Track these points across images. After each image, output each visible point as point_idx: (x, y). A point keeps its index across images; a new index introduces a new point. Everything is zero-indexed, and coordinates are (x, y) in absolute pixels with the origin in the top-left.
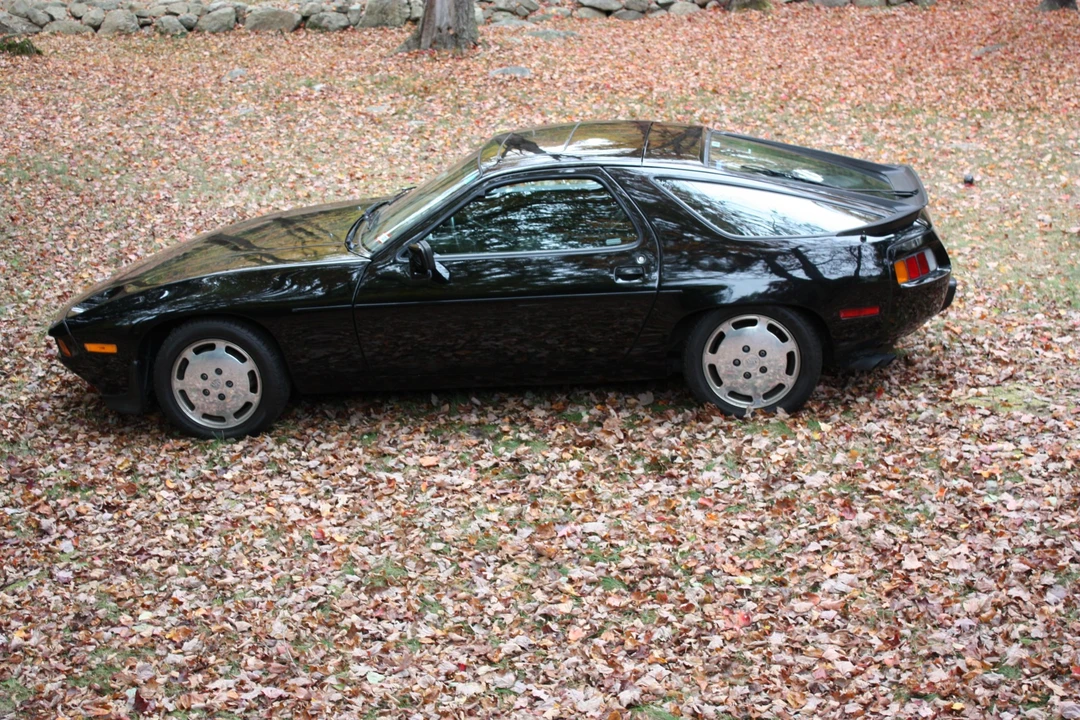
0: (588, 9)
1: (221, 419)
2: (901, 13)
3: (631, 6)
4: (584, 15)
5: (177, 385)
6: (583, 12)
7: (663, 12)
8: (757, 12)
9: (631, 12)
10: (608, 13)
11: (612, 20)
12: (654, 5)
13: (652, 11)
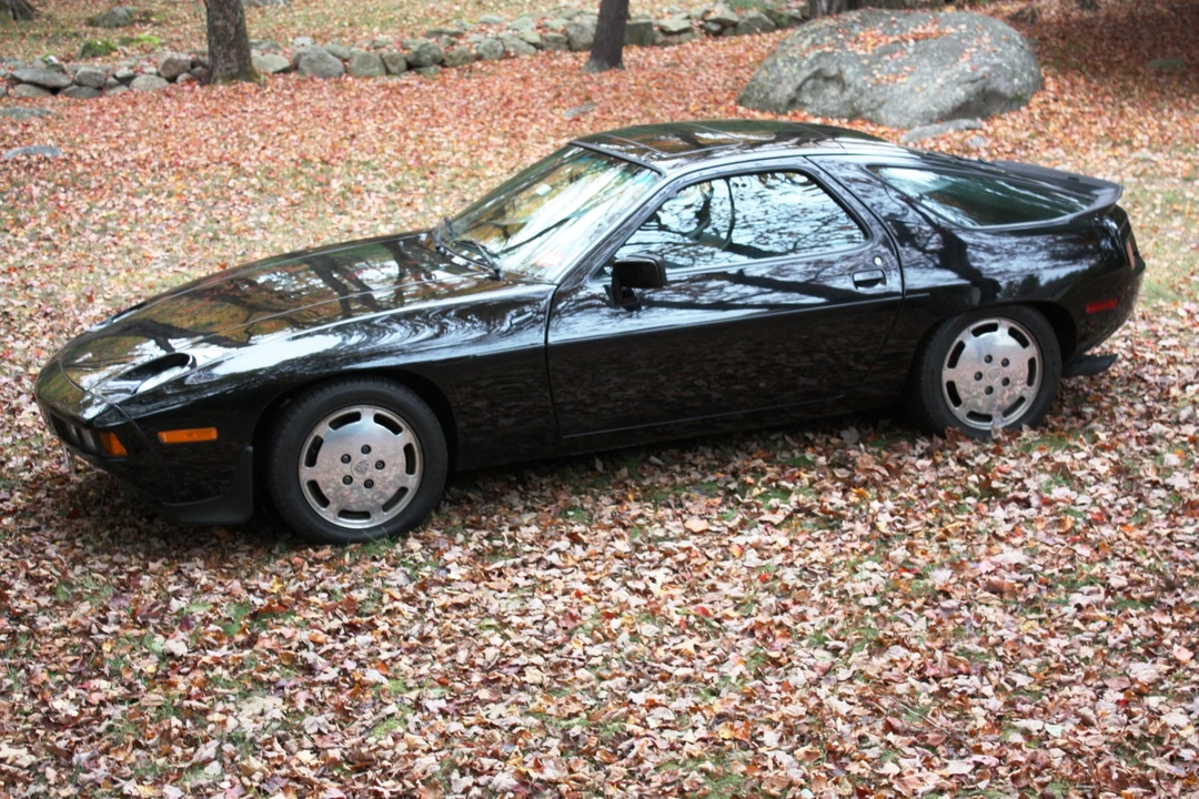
0: (28, 87)
1: (365, 515)
2: (415, 82)
3: (85, 82)
4: (24, 93)
5: (306, 474)
6: (21, 90)
7: (124, 89)
8: (251, 84)
9: (84, 89)
10: (55, 90)
11: (61, 99)
12: (111, 80)
13: (111, 86)
